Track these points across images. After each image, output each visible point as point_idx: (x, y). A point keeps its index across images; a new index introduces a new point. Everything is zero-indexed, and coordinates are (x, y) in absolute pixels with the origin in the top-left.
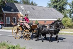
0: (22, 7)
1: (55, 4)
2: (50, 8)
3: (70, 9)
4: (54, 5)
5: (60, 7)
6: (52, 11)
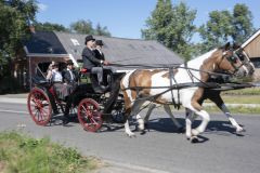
0: (75, 42)
2: (149, 43)
4: (157, 32)
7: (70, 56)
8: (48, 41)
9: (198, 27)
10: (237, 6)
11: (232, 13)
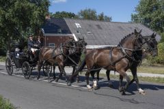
0: (78, 25)
4: (144, 17)
7: (74, 35)
8: (58, 24)
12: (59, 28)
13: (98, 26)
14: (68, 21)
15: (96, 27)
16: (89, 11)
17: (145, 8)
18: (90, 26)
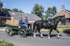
0: (14, 14)
1: (36, 12)
2: (33, 15)
3: (46, 15)
5: (39, 13)
6: (34, 16)
7: (12, 17)
8: (6, 13)
9: (45, 11)
10: (54, 7)
11: (52, 8)
12: (6, 14)
13: (21, 14)
14: (9, 12)
15: (20, 15)
16: (16, 9)
17: (35, 10)
18: (18, 14)
